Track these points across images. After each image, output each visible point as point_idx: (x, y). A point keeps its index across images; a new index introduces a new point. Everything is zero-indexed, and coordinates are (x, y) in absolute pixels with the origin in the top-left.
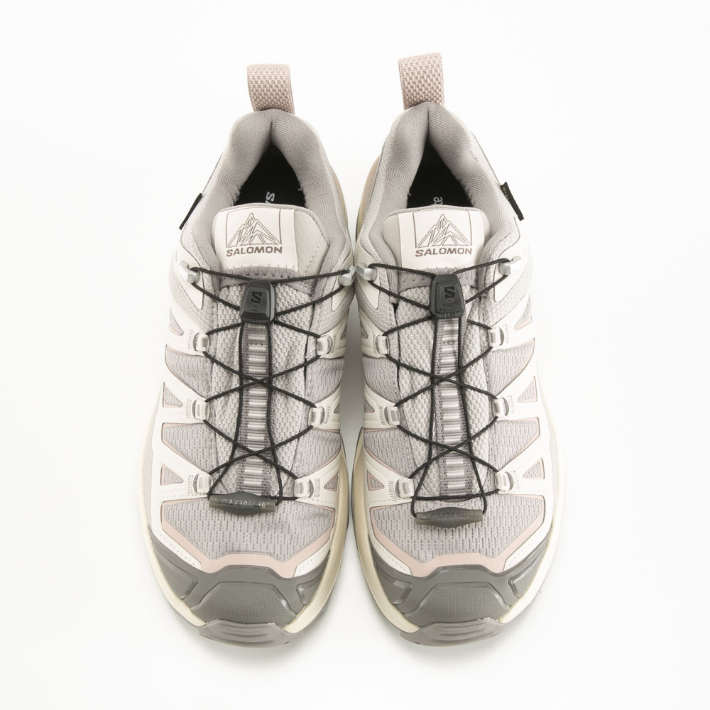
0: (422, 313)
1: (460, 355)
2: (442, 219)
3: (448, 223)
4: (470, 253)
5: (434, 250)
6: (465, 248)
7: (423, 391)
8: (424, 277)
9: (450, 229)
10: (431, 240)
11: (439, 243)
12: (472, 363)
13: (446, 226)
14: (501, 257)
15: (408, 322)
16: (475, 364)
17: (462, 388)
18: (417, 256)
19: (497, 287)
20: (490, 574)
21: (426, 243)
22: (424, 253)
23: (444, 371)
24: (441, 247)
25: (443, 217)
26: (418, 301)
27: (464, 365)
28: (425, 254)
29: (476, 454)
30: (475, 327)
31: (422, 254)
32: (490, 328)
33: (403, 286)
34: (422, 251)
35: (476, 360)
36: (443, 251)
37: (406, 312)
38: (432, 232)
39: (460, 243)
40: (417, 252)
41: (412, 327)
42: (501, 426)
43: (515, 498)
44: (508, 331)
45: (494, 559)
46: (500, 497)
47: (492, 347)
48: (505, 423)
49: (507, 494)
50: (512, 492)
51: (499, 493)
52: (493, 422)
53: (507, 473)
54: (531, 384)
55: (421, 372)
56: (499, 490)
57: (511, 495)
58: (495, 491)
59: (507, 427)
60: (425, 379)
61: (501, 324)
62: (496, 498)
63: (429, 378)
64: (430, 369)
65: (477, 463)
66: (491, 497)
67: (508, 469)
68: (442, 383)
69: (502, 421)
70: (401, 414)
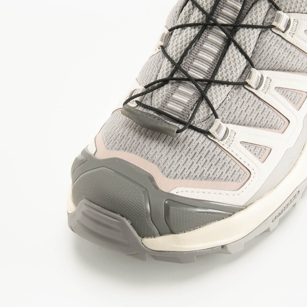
1: (242, 14)
7: (194, 25)
12: (248, 26)
17: (229, 41)
20: (154, 185)
23: (221, 20)
29: (208, 95)
35: (253, 27)
42: (245, 93)
43: (220, 150)
44: (297, 28)
45: (166, 179)
46: (207, 140)
47: (274, 27)
48: (251, 94)
49: (215, 142)
50: (221, 143)
51: (209, 136)
52: (241, 84)
53: (227, 128)
54: (299, 92)
55: (201, 9)
56: (209, 133)
57: (218, 145)
58: (206, 133)
59: (251, 99)
60: (201, 16)
61: (293, 16)
62: (202, 138)
63: (205, 18)
64: (209, 10)
65: (204, 101)
66: (199, 134)
67: (231, 127)
68: (214, 29)
69: (250, 91)
70: (169, 41)
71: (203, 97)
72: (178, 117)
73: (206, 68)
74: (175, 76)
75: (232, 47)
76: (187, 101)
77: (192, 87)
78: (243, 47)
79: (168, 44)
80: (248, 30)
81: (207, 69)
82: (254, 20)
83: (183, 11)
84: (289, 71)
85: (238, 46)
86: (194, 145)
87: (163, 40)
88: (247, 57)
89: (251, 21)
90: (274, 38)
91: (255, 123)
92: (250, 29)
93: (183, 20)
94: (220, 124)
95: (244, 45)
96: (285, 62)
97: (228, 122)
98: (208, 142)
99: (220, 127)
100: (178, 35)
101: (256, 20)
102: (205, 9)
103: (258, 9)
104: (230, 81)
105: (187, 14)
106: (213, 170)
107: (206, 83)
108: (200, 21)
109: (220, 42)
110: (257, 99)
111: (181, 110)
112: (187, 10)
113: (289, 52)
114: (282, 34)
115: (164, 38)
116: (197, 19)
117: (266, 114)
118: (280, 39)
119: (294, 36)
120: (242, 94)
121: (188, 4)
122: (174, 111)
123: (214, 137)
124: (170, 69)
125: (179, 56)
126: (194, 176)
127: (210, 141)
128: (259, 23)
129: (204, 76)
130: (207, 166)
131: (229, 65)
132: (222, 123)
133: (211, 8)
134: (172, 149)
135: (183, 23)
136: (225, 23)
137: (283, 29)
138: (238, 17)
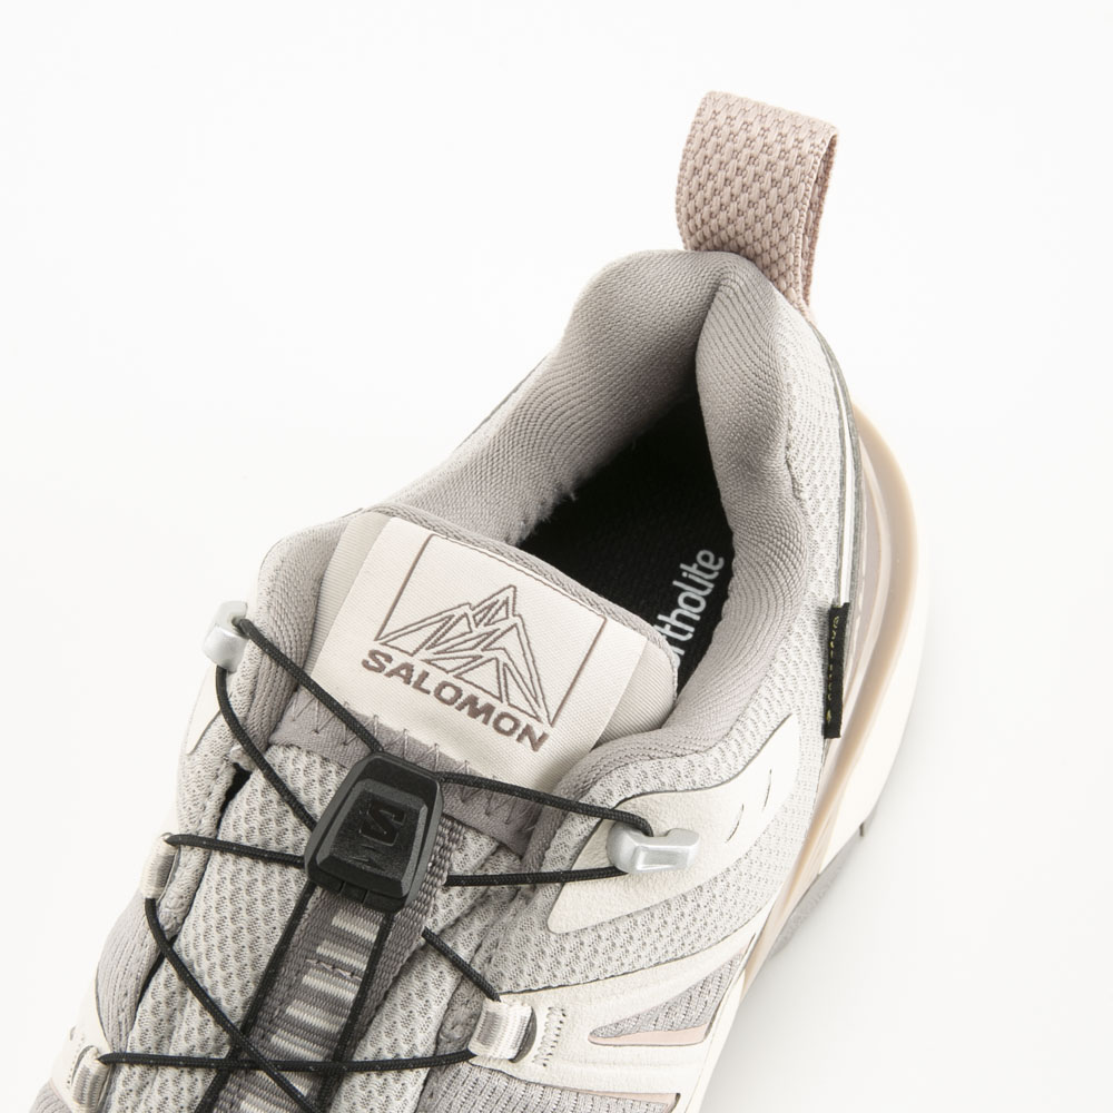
0: (295, 838)
2: (501, 598)
3: (513, 620)
4: (536, 745)
5: (425, 675)
6: (525, 721)
7: (188, 1063)
8: (351, 736)
9: (510, 641)
10: (430, 643)
11: (449, 665)
12: (381, 1066)
13: (503, 626)
14: (628, 808)
15: (244, 842)
16: (390, 1075)
18: (365, 664)
19: (571, 889)
21: (409, 643)
22: (389, 667)
23: (285, 1043)
24: (450, 678)
25: (509, 593)
26: (303, 798)
27: (358, 1058)
28: (389, 675)
30: (444, 966)
31: (381, 669)
32: (494, 997)
33: (286, 731)
34: (389, 659)
35: (399, 1065)
36: (448, 693)
37: (253, 813)
38: (447, 621)
39: (516, 697)
40: (373, 654)
41: (245, 862)
44: (563, 1032)
47: (475, 1056)
55: (211, 1006)
60: (212, 1029)
61: (544, 1001)
63: (226, 1042)
64: (240, 1011)
70: (107, 1094)
79: (103, 1103)
80: (381, 1081)
82: (401, 1042)
83: (148, 1001)
87: (86, 1098)
89: (392, 1048)
92: (389, 1077)
93: (151, 1033)
100: (133, 1095)
101: (408, 1041)
102: (225, 1006)
103: (417, 1005)
105: (163, 1011)
108: (210, 1051)
112: (161, 997)
114: (506, 1066)
115: (87, 1091)
116: (196, 1039)
118: (501, 1082)
119: (554, 1063)
128: (419, 1048)
133: (246, 1003)
137: (512, 1053)
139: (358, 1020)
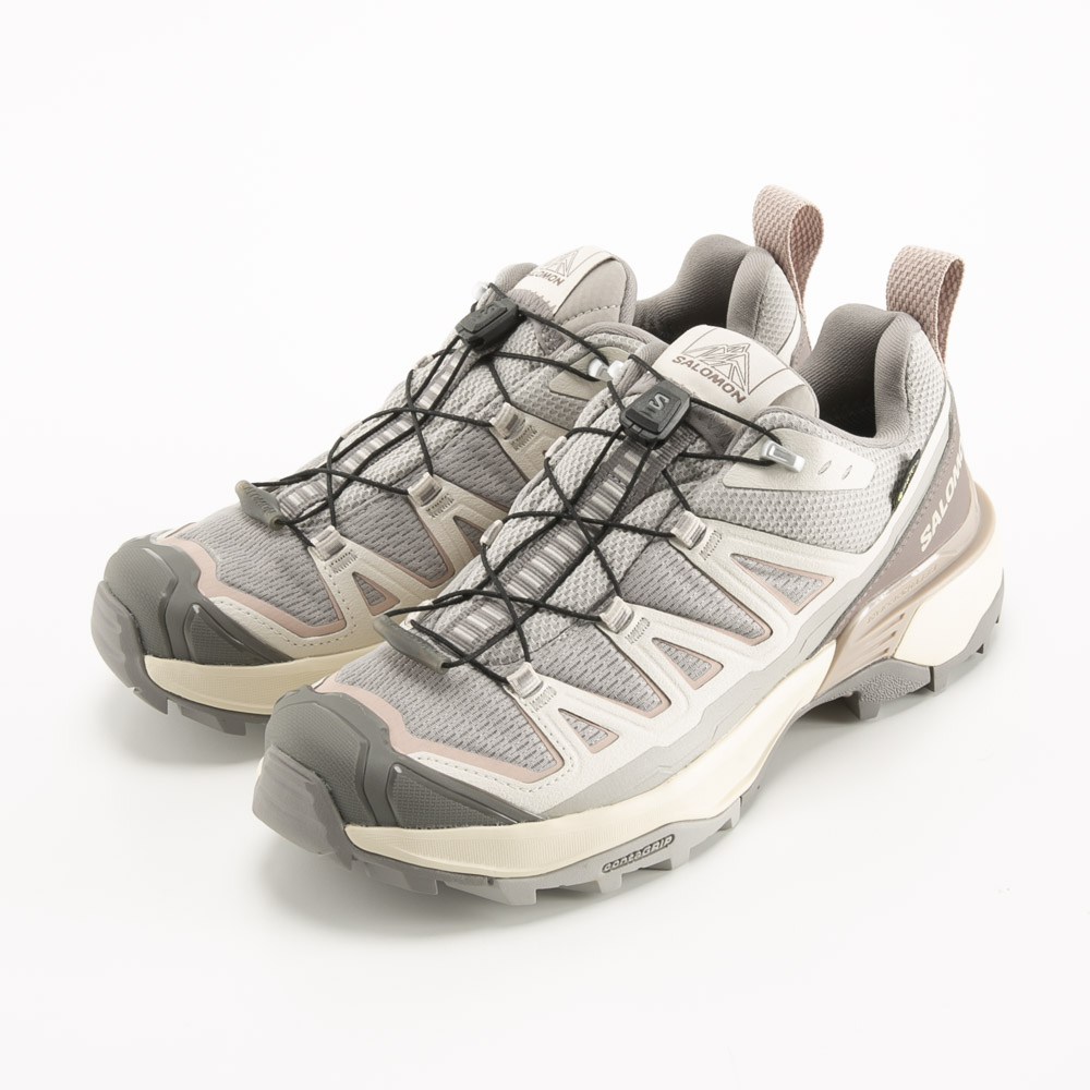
2: (742, 346)
3: (744, 353)
5: (698, 365)
6: (737, 389)
9: (740, 360)
10: (704, 355)
11: (710, 363)
13: (739, 354)
18: (674, 360)
20: (383, 739)
21: (696, 354)
22: (684, 362)
24: (709, 367)
25: (747, 345)
28: (682, 364)
29: (526, 625)
30: (671, 493)
31: (680, 362)
32: (688, 510)
34: (684, 358)
36: (706, 372)
39: (736, 380)
40: (678, 358)
42: (595, 635)
43: (517, 713)
44: (718, 546)
45: (410, 736)
46: (501, 692)
47: (673, 536)
48: (604, 638)
49: (513, 699)
50: (521, 702)
51: (505, 688)
52: (589, 618)
53: (542, 683)
54: (705, 659)
55: (560, 492)
56: (507, 683)
57: (516, 704)
58: (500, 681)
59: (603, 646)
60: (556, 502)
61: (713, 526)
62: (492, 687)
63: (562, 506)
64: (571, 494)
65: (515, 634)
66: (488, 680)
67: (549, 682)
68: (571, 525)
69: (604, 634)
71: (515, 626)
72: (463, 650)
73: (537, 583)
74: (485, 589)
75: (592, 556)
76: (486, 627)
77: (503, 609)
78: (608, 559)
80: (625, 534)
81: (539, 585)
83: (533, 492)
84: (686, 616)
85: (600, 557)
86: (473, 693)
87: (489, 534)
88: (611, 576)
89: (634, 521)
90: (669, 556)
91: (599, 686)
92: (629, 534)
94: (529, 672)
95: (612, 555)
96: (681, 599)
97: (548, 675)
98: (499, 695)
99: (527, 675)
102: (565, 491)
104: (570, 609)
105: (537, 497)
106: (494, 739)
107: (530, 606)
108: (553, 510)
109: (575, 547)
110: (614, 650)
111: (472, 639)
112: (538, 492)
113: (695, 584)
114: (686, 551)
115: (491, 532)
117: (624, 676)
118: (681, 558)
119: (710, 560)
120: (588, 635)
121: (543, 483)
122: (460, 639)
123: (513, 692)
124: (481, 579)
125: (501, 559)
126: (459, 741)
127: (504, 696)
128: (647, 525)
129: (530, 595)
130: (486, 731)
131: (592, 584)
132: (533, 672)
133: (575, 491)
134: (444, 701)
135: (526, 510)
136: (591, 517)
137: (690, 543)
138: (616, 511)
139: (623, 507)
